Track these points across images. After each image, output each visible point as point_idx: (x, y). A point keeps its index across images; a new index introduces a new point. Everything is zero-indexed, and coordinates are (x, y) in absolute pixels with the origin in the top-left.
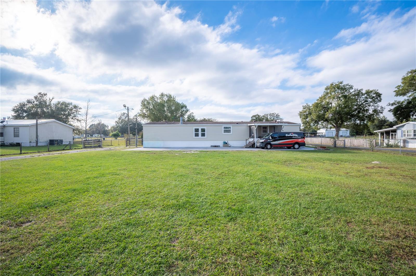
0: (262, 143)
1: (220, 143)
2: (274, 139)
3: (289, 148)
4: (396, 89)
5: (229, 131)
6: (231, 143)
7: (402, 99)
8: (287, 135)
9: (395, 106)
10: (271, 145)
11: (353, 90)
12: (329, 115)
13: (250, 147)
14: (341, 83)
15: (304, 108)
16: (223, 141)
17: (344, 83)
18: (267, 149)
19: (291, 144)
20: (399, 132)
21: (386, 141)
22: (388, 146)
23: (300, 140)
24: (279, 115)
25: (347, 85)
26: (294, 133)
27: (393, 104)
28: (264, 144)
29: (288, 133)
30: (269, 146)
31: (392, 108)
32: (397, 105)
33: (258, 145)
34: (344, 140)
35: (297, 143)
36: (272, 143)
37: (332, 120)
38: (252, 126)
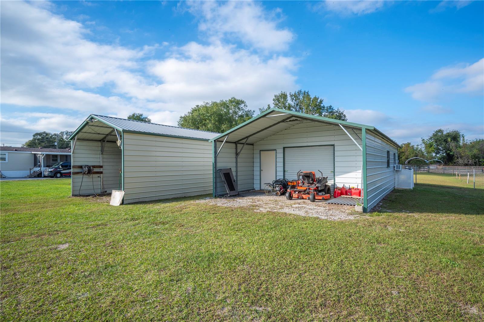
0: (51, 172)
2: (65, 168)
5: (5, 159)
10: (61, 173)
13: (35, 177)
28: (54, 173)
30: (59, 175)
33: (46, 174)
38: (37, 154)
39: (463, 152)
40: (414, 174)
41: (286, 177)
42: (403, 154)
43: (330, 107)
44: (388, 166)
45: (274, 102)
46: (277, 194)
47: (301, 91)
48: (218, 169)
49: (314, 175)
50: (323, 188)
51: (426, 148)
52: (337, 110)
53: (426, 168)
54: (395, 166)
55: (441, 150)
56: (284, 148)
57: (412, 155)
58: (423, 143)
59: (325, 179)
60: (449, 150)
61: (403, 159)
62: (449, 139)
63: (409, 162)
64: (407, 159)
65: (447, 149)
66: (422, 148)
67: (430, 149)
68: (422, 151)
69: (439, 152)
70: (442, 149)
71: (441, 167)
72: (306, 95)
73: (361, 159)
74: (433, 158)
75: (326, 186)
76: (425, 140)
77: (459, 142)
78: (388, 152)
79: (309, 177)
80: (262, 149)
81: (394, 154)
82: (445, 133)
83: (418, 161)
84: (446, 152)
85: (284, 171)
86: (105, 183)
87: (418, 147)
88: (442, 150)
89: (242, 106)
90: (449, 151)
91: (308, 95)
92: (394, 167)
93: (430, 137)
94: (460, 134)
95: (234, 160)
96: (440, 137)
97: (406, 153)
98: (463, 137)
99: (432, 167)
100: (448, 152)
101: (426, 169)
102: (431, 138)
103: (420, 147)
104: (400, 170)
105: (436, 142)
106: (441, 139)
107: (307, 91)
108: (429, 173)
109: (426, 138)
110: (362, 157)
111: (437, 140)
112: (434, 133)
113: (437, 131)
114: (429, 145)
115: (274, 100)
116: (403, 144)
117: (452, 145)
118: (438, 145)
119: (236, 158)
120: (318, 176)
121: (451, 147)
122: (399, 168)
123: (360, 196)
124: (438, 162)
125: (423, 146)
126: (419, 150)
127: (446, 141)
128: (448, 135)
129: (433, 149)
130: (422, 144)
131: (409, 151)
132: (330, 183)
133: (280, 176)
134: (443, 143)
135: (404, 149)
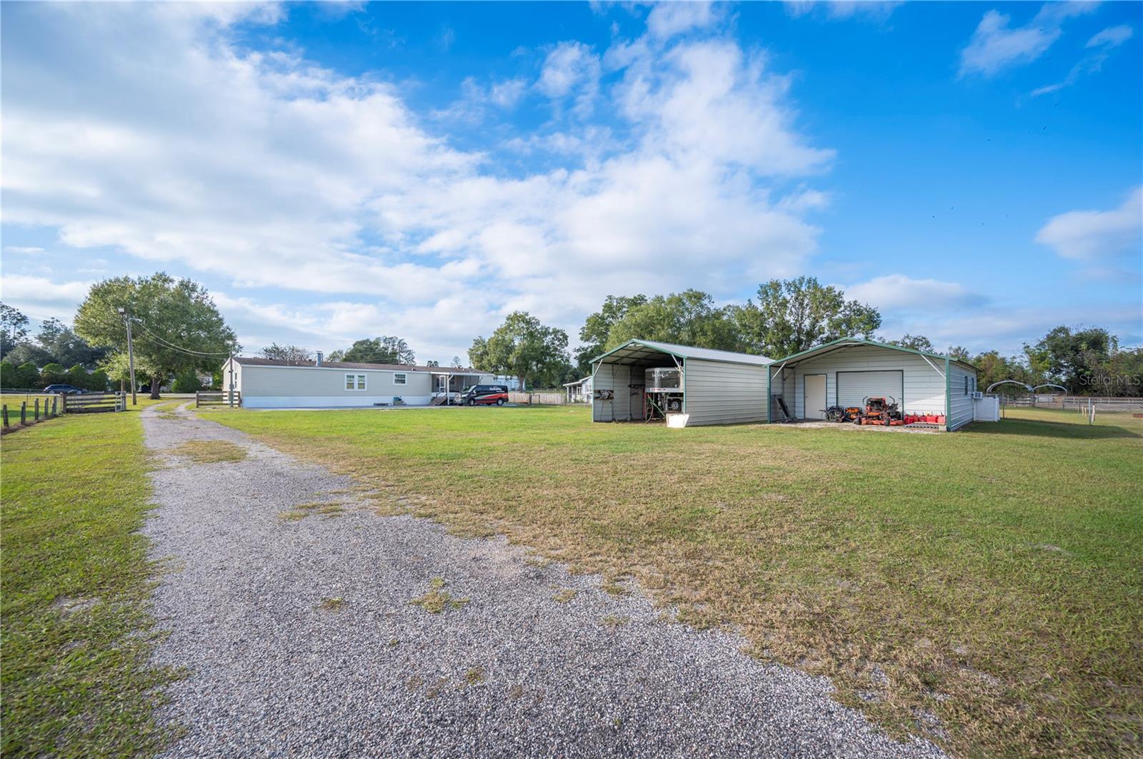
0: (464, 398)
1: (390, 400)
2: (479, 393)
3: (489, 404)
4: (581, 331)
5: (403, 382)
6: (405, 399)
7: (586, 345)
8: (491, 389)
9: (580, 353)
10: (475, 401)
11: (540, 327)
12: (512, 359)
13: (441, 404)
14: (527, 314)
15: (476, 344)
16: (393, 397)
17: (531, 315)
18: (470, 405)
19: (495, 400)
20: (584, 386)
21: (573, 396)
22: (576, 401)
23: (504, 395)
24: (405, 343)
25: (533, 318)
26: (498, 386)
27: (578, 350)
28: (467, 400)
29: (492, 386)
30: (472, 402)
31: (578, 354)
32: (583, 352)
33: (459, 401)
34: (539, 396)
35: (501, 398)
36: (476, 398)
37: (515, 366)
38: (439, 375)
39: (1113, 371)
40: (1000, 408)
41: (839, 405)
42: (982, 374)
43: (855, 302)
44: (966, 393)
45: (758, 295)
46: (837, 421)
47: (803, 278)
48: (772, 394)
49: (884, 401)
50: (895, 414)
51: (1031, 362)
52: (865, 307)
53: (1028, 399)
54: (974, 393)
55: (1065, 366)
56: (837, 372)
57: (1000, 376)
58: (1027, 352)
59: (894, 406)
60: (1082, 367)
61: (982, 383)
62: (1084, 346)
63: (994, 389)
64: (992, 382)
65: (1079, 365)
66: (1024, 361)
67: (1041, 365)
68: (1022, 368)
69: (1060, 370)
70: (1066, 364)
71: (1063, 398)
72: (813, 283)
73: (945, 385)
74: (1044, 382)
75: (897, 412)
76: (1031, 347)
77: (1104, 350)
78: (966, 377)
79: (878, 403)
80: (805, 373)
81: (973, 379)
82: (1073, 333)
83: (1012, 387)
84: (1075, 370)
85: (837, 398)
86: (614, 409)
87: (1015, 360)
88: (1068, 367)
89: (705, 302)
90: (1082, 369)
91: (815, 283)
92: (973, 395)
93: (1038, 343)
94: (1109, 334)
95: (781, 385)
96: (1063, 342)
97: (989, 372)
98: (1115, 342)
99: (1043, 398)
100: (1079, 370)
101: (1028, 402)
102: (1042, 344)
103: (1018, 360)
104: (981, 398)
105: (1054, 351)
106: (1065, 345)
107: (814, 278)
108: (1033, 407)
109: (1033, 345)
110: (945, 384)
111: (1056, 346)
112: (1049, 333)
113: (1055, 330)
114: (1039, 357)
115: (759, 293)
116: (982, 353)
117: (1089, 356)
118: (1057, 357)
119: (783, 383)
120: (889, 402)
121: (1086, 362)
122: (980, 396)
123: (937, 422)
124: (1058, 390)
125: (1026, 358)
126: (1017, 367)
127: (1076, 350)
128: (1081, 338)
129: (1046, 365)
130: (1023, 355)
131: (995, 368)
132: (900, 410)
133: (832, 403)
134: (1069, 352)
135: (985, 365)
